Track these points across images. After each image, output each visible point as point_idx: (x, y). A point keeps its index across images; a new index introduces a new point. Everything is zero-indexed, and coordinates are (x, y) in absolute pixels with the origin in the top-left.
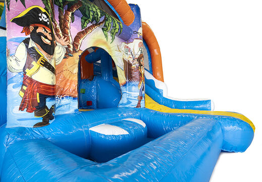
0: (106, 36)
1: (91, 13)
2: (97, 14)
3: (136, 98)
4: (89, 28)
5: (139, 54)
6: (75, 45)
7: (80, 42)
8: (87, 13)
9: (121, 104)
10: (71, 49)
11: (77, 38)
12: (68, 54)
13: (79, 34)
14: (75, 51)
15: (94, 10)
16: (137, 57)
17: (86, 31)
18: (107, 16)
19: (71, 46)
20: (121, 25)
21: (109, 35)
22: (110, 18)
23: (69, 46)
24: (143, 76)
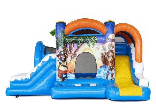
0: (89, 46)
1: (79, 42)
2: (82, 41)
3: (106, 74)
4: (81, 46)
5: (108, 50)
7: (76, 53)
8: (78, 42)
9: (98, 77)
10: (73, 57)
11: (75, 52)
12: (72, 59)
13: (76, 50)
14: (74, 57)
15: (80, 40)
16: (107, 52)
17: (79, 48)
18: (87, 39)
19: (73, 55)
20: (96, 39)
21: (91, 44)
22: (89, 39)
23: (72, 56)
24: (110, 63)
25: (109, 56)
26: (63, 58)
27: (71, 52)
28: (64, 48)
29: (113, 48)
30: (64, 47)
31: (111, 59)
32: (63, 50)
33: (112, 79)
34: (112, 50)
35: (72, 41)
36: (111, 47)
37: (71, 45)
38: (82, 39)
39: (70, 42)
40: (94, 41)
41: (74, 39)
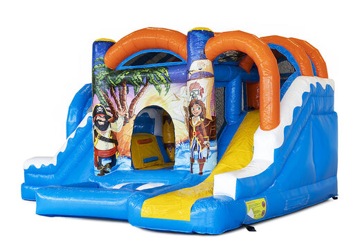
0: (159, 91)
1: (135, 82)
2: (139, 80)
4: (142, 91)
6: (130, 112)
7: (134, 108)
8: (132, 83)
9: (179, 167)
10: (128, 117)
11: (131, 106)
12: (126, 122)
13: (133, 101)
14: (130, 117)
15: (136, 78)
17: (138, 96)
18: (148, 75)
19: (128, 114)
20: (167, 74)
21: (163, 87)
22: (152, 75)
23: (126, 115)
24: (194, 131)
25: (193, 115)
26: (101, 121)
27: (123, 105)
28: (103, 98)
29: (201, 95)
30: (104, 96)
31: (196, 123)
32: (101, 103)
33: (201, 173)
34: (199, 98)
35: (120, 81)
36: (197, 93)
37: (124, 89)
38: (138, 76)
39: (117, 83)
40: (163, 78)
41: (123, 77)
